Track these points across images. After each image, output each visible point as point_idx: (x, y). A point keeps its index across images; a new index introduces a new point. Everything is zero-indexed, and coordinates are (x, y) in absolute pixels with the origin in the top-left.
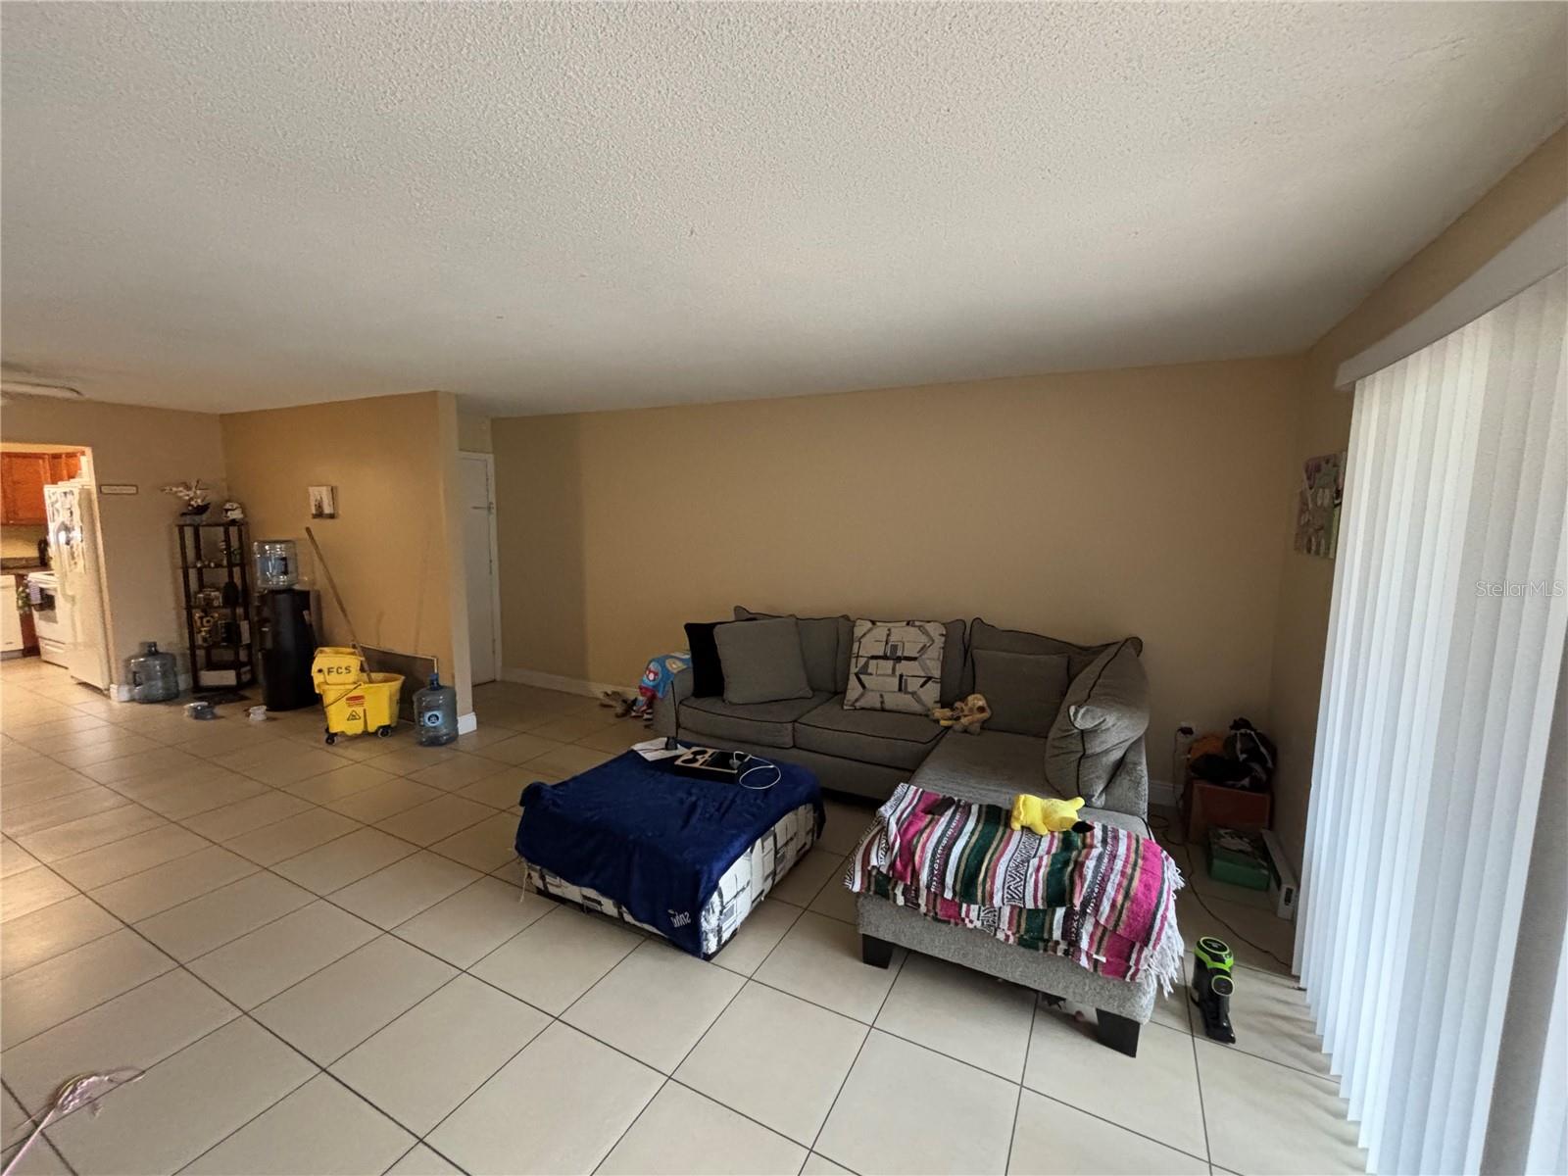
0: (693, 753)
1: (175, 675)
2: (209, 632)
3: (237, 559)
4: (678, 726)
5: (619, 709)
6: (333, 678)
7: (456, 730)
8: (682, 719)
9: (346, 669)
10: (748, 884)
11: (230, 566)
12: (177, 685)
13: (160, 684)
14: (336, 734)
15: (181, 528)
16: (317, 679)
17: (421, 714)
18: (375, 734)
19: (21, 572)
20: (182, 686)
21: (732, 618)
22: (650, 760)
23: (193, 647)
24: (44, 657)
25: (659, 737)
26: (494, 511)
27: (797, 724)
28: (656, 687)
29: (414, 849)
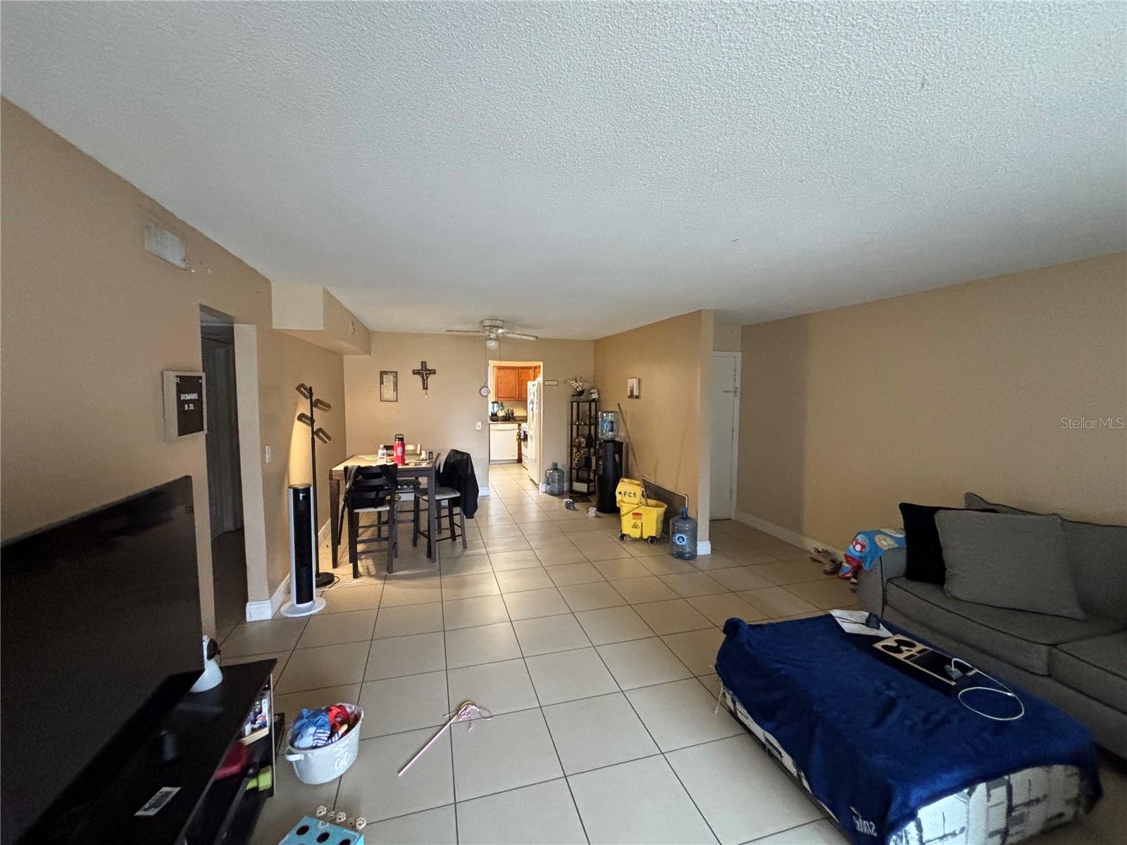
0: (896, 641)
1: (563, 482)
2: (578, 461)
3: (593, 421)
4: (885, 602)
5: (828, 567)
6: (626, 499)
7: (696, 550)
8: (889, 598)
9: (634, 494)
10: (962, 830)
11: (590, 425)
12: (563, 488)
13: (556, 485)
14: (625, 535)
15: (572, 403)
16: (619, 497)
17: (674, 533)
18: (646, 540)
19: (520, 423)
20: (565, 489)
21: (962, 506)
22: (847, 631)
23: (571, 468)
24: (523, 464)
25: (861, 609)
26: (738, 394)
27: (1055, 650)
28: (862, 558)
29: (652, 634)
